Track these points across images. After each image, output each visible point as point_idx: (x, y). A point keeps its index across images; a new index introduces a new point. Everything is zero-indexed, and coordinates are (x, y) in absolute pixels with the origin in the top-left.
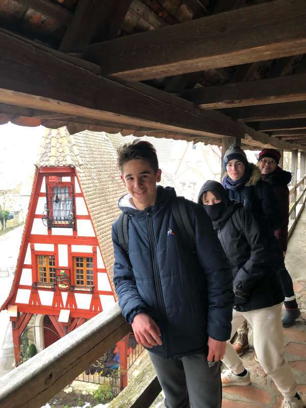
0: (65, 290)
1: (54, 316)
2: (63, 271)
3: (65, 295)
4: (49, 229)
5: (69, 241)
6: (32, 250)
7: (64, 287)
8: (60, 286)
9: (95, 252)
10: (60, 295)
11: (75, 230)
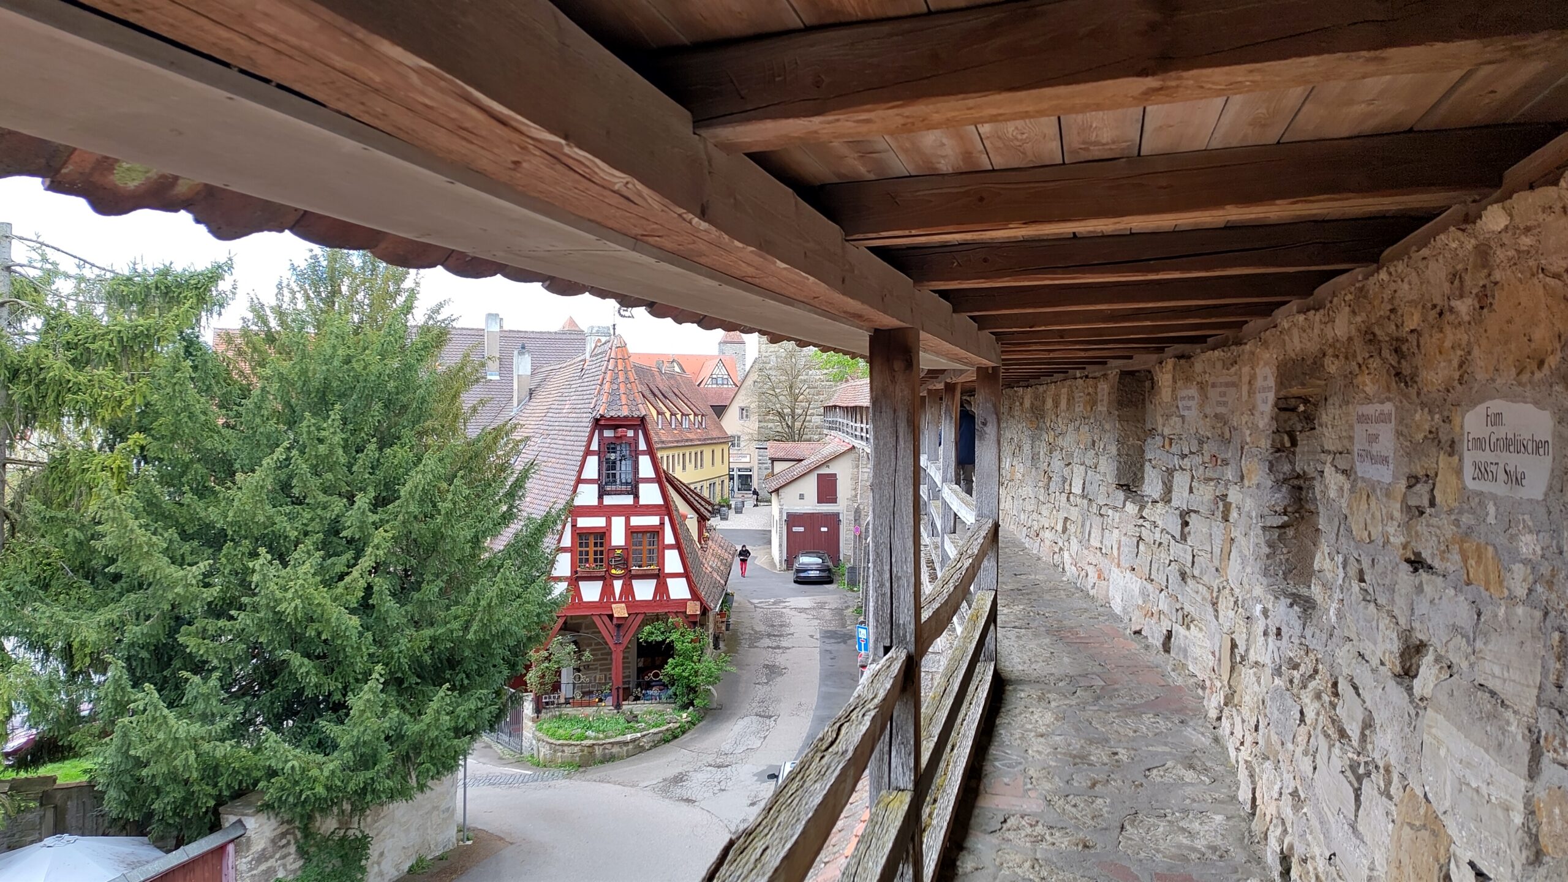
0: (618, 577)
1: (600, 615)
2: (619, 552)
3: (618, 585)
4: (600, 498)
5: (627, 512)
6: (574, 526)
7: (619, 572)
8: (613, 571)
9: (662, 524)
10: (612, 585)
11: (636, 497)
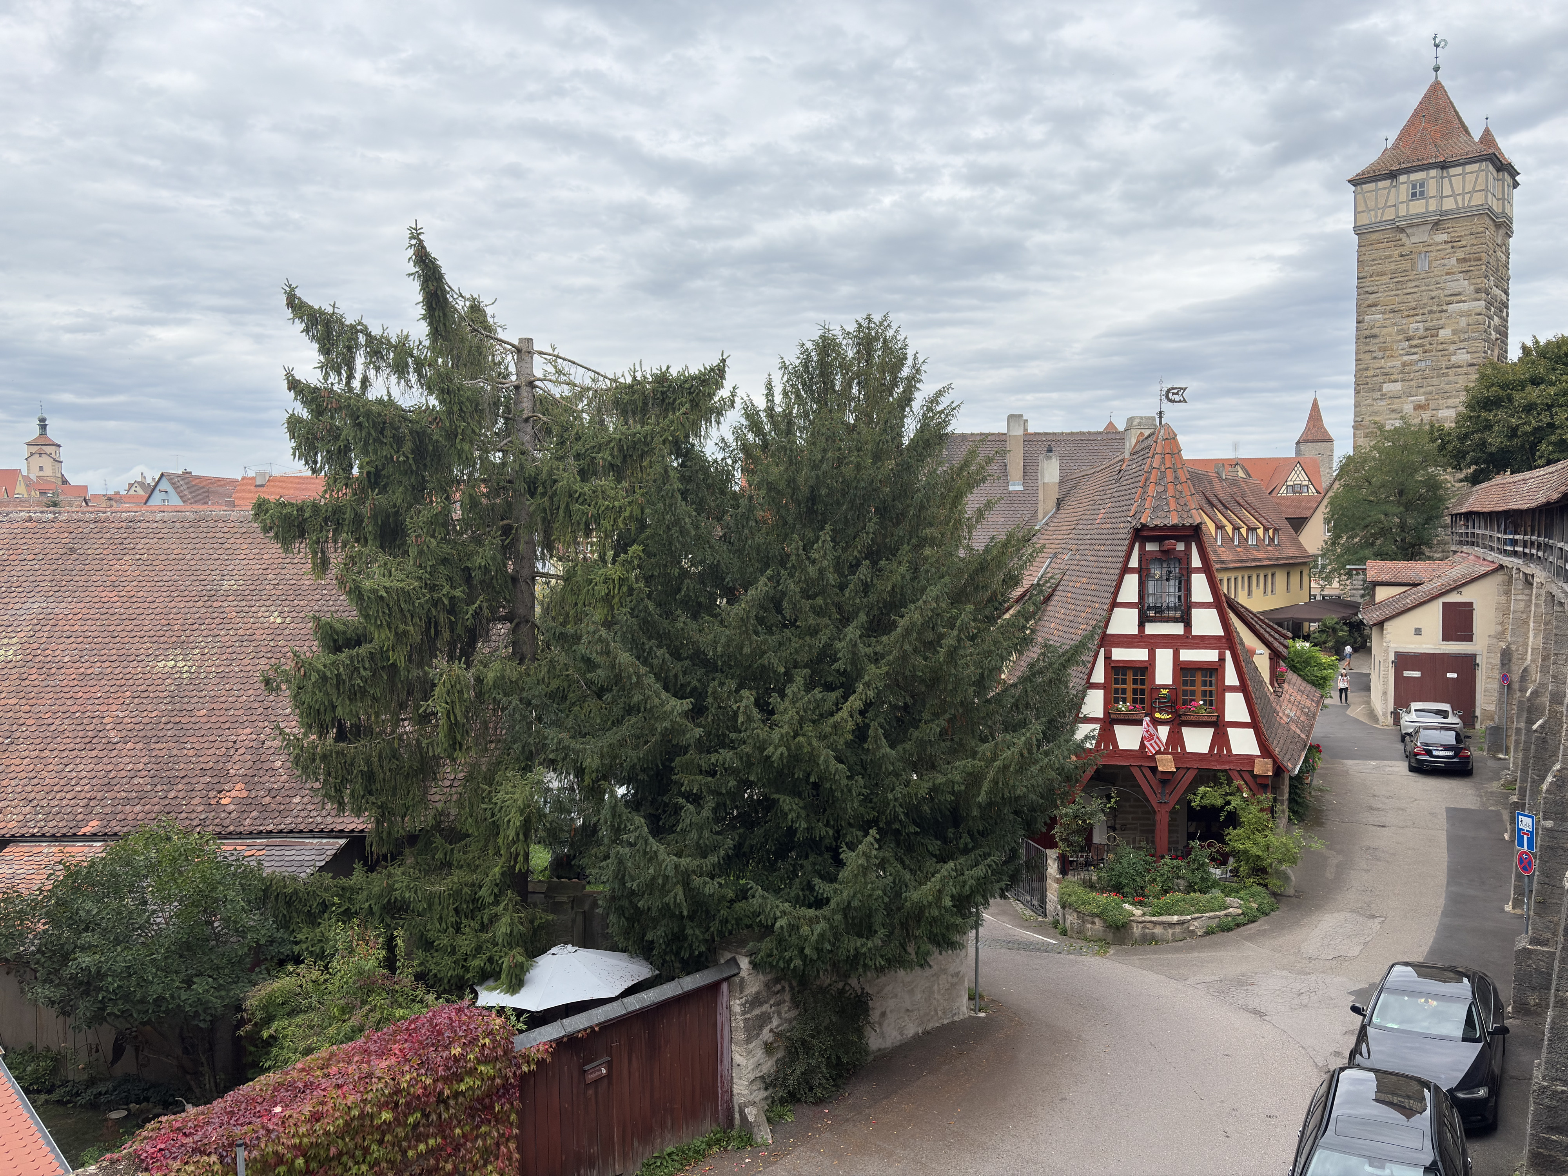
0: (1165, 723)
1: (1140, 767)
2: (1165, 692)
3: (1163, 732)
4: (1141, 625)
5: (1174, 643)
6: (1108, 658)
7: (1165, 717)
8: (1157, 715)
9: (1222, 659)
11: (1188, 625)
